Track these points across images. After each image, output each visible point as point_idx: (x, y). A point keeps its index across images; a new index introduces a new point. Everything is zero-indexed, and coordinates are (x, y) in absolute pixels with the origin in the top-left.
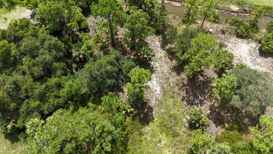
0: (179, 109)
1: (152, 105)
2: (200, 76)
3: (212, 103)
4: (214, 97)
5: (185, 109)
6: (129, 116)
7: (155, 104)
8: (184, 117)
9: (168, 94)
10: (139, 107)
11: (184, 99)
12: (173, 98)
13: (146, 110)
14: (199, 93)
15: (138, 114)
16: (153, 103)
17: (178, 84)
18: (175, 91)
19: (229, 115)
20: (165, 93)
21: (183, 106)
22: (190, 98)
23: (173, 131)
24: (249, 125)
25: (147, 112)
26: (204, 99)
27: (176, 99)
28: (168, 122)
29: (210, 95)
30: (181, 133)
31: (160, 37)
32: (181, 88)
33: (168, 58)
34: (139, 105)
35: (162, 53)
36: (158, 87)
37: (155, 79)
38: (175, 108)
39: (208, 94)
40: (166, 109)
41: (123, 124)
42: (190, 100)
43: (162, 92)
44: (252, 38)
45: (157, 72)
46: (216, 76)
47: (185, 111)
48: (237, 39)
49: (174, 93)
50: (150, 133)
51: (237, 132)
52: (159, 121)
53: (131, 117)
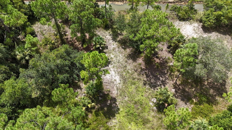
0: (143, 94)
1: (114, 96)
2: (155, 59)
3: (175, 82)
4: (174, 76)
5: (149, 92)
6: (91, 112)
7: (117, 94)
8: (150, 100)
9: (129, 81)
10: (100, 100)
11: (146, 83)
12: (134, 84)
13: (109, 102)
14: (159, 75)
15: (102, 108)
16: (114, 93)
17: (137, 70)
18: (134, 77)
19: (193, 90)
20: (125, 81)
21: (147, 91)
22: (152, 81)
23: (142, 118)
24: (215, 96)
25: (111, 104)
26: (165, 80)
27: (138, 85)
28: (135, 110)
29: (170, 74)
30: (151, 119)
31: (110, 31)
32: (140, 73)
33: (121, 48)
34: (100, 98)
35: (115, 45)
36: (117, 77)
37: (112, 69)
38: (139, 94)
39: (168, 74)
40: (129, 96)
41: (86, 122)
42: (152, 83)
43: (122, 80)
44: (193, 19)
45: (113, 62)
46: (170, 56)
47: (149, 95)
48: (180, 22)
49: (134, 79)
50: (118, 125)
51: (206, 105)
52: (125, 111)
53: (93, 113)
